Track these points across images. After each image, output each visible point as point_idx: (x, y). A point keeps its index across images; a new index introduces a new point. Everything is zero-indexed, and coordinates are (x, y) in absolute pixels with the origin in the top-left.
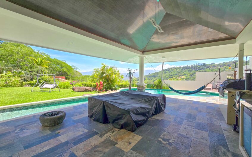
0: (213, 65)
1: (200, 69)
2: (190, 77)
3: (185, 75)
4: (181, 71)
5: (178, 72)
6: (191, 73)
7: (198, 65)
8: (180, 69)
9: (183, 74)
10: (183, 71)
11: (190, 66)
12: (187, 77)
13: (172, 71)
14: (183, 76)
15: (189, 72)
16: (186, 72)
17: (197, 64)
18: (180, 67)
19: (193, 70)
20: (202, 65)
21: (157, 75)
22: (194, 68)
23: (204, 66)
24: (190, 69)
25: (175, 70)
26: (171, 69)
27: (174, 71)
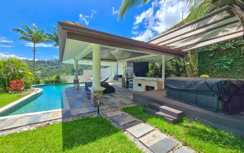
2: (47, 72)
3: (40, 69)
6: (48, 68)
7: (54, 61)
8: (33, 63)
9: (38, 69)
10: (38, 66)
11: (46, 61)
12: (43, 72)
14: (37, 70)
15: (45, 67)
16: (41, 67)
17: (53, 59)
18: (34, 61)
19: (49, 65)
22: (50, 63)
24: (46, 64)
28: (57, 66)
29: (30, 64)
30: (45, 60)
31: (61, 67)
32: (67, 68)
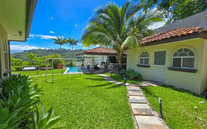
0: (69, 50)
1: (62, 53)
4: (46, 53)
5: (43, 54)
7: (60, 49)
8: (45, 51)
10: (48, 53)
13: (37, 53)
18: (46, 49)
20: (63, 50)
21: (18, 56)
22: (57, 51)
23: (64, 51)
24: (54, 52)
25: (40, 51)
26: (36, 51)
27: (39, 53)
28: (62, 54)
29: (43, 53)
30: (53, 49)
31: (65, 55)
32: (70, 55)
